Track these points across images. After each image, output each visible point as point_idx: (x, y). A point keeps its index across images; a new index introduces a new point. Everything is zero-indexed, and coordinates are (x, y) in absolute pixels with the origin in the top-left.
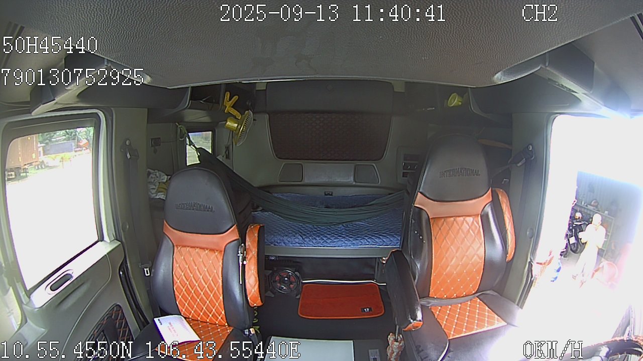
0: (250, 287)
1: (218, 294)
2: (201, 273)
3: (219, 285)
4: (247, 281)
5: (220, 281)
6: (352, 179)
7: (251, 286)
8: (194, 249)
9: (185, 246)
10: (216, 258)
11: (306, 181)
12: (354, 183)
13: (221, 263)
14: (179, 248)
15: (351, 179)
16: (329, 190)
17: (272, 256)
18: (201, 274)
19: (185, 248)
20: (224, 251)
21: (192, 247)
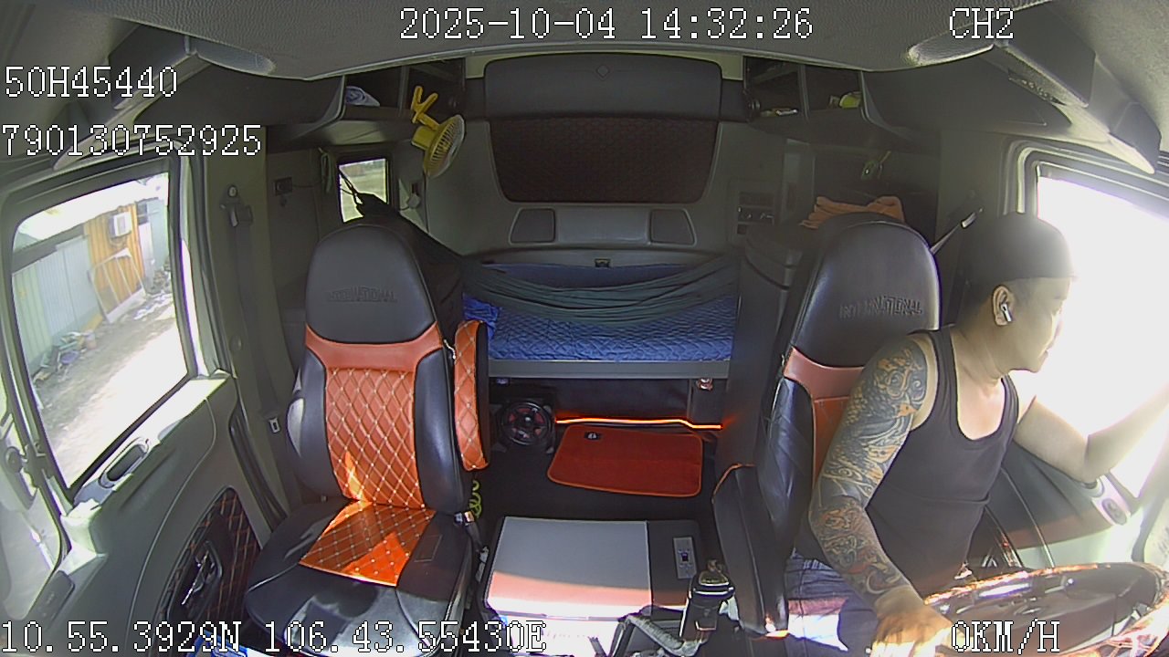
0: (464, 435)
1: (407, 451)
2: (376, 414)
3: (408, 434)
4: (457, 423)
5: (411, 427)
6: (646, 235)
7: (465, 432)
8: (361, 372)
9: (345, 369)
10: (401, 387)
11: (561, 240)
12: (649, 243)
13: (411, 395)
14: (335, 373)
15: (642, 237)
16: (603, 256)
17: (502, 378)
18: (375, 418)
19: (344, 373)
20: (416, 372)
21: (358, 369)
